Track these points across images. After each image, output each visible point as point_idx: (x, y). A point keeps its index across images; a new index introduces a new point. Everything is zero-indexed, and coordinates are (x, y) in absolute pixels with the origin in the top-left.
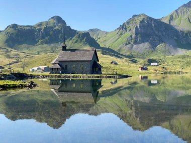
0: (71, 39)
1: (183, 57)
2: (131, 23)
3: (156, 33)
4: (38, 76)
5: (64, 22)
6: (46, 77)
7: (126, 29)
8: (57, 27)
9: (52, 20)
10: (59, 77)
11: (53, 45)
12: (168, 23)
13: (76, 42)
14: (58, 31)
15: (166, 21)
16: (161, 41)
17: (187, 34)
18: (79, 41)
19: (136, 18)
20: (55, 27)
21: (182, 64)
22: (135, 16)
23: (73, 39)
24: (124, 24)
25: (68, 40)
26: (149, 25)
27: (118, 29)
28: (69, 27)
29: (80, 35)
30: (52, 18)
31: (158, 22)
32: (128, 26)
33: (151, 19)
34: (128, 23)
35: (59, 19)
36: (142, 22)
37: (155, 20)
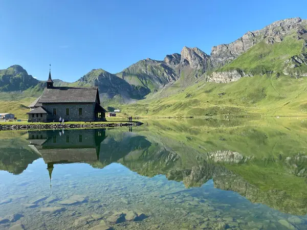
0: (33, 87)
1: (135, 105)
2: (91, 75)
3: (113, 85)
4: (9, 126)
5: (25, 71)
6: (25, 127)
7: (86, 80)
8: (17, 76)
9: (12, 68)
10: (47, 126)
11: (13, 93)
12: (122, 78)
13: (38, 91)
14: (19, 80)
15: (120, 76)
16: (117, 93)
17: (136, 87)
18: (42, 89)
19: (95, 71)
20: (15, 75)
21: (135, 111)
22: (94, 70)
23: (35, 87)
24: (84, 76)
25: (30, 88)
26: (107, 78)
27: (79, 80)
28: (31, 76)
29: (42, 84)
30: (11, 67)
31: (114, 77)
32: (88, 79)
33: (108, 73)
34: (88, 75)
35: (19, 69)
36: (101, 75)
37: (111, 75)
